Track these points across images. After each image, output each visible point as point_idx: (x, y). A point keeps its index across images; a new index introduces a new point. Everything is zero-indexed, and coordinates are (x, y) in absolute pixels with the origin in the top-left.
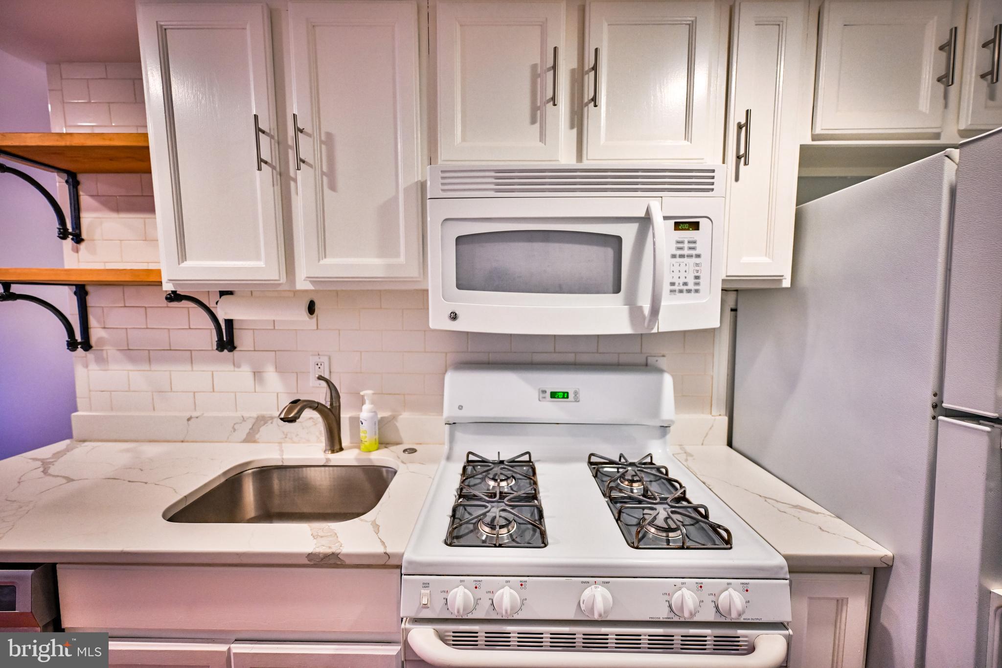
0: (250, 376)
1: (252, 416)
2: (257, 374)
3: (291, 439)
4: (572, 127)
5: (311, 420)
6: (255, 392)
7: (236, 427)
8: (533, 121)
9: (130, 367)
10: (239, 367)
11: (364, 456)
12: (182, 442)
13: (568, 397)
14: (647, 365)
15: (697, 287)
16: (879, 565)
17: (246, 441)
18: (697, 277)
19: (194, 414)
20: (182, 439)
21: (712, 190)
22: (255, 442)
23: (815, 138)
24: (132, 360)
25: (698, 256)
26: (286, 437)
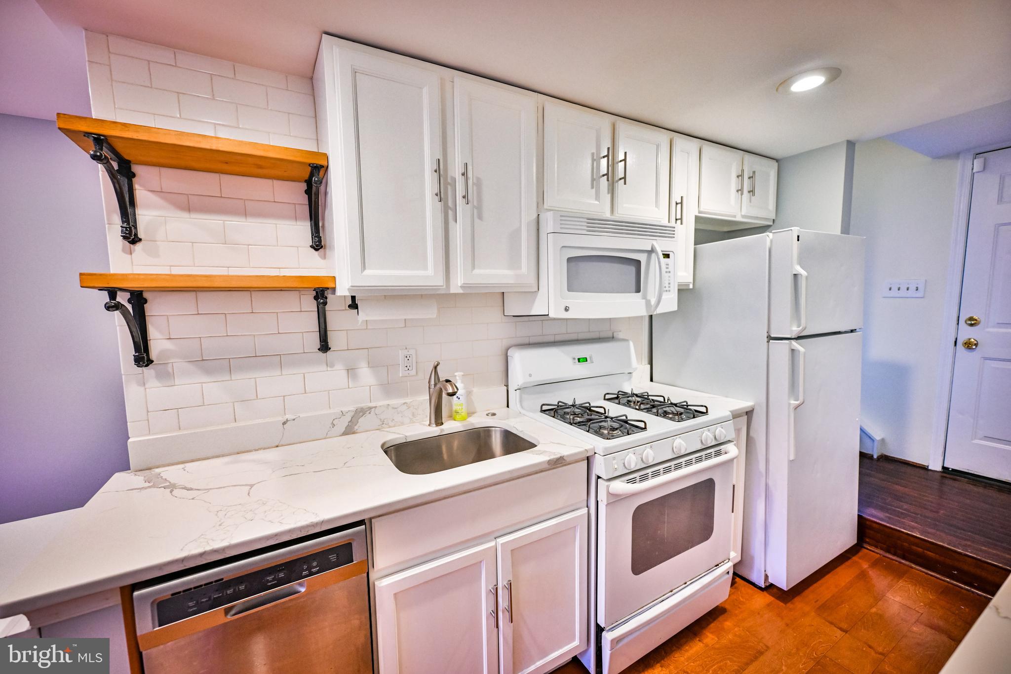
0: (344, 373)
1: (350, 409)
2: (351, 371)
3: (388, 424)
4: (608, 193)
5: (405, 405)
6: (349, 388)
7: (334, 422)
8: (592, 187)
9: (205, 378)
10: (332, 366)
11: (465, 423)
12: (277, 446)
13: (587, 361)
14: (613, 337)
15: (669, 289)
16: (748, 410)
17: (345, 433)
18: (669, 284)
19: (289, 416)
20: (277, 444)
21: (674, 237)
22: (354, 433)
23: (699, 212)
24: (208, 371)
25: (670, 272)
26: (383, 424)
